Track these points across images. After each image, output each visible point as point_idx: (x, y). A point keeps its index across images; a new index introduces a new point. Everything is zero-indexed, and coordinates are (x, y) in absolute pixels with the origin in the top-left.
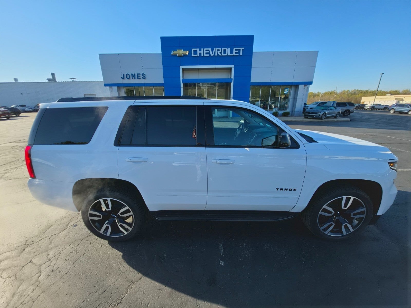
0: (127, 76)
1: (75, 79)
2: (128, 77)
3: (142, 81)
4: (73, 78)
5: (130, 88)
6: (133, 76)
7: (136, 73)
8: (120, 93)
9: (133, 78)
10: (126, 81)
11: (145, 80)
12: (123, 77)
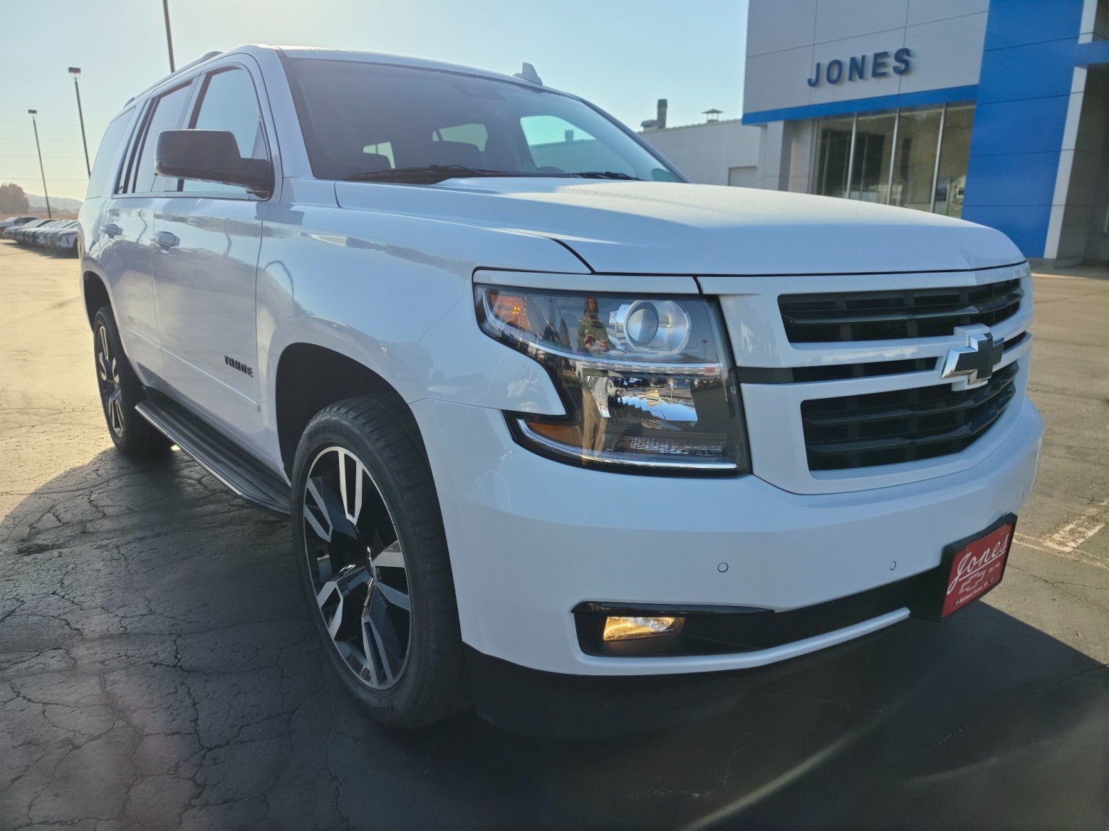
0: (833, 72)
1: (718, 112)
2: (835, 75)
3: (891, 86)
4: (713, 111)
5: (838, 124)
6: (857, 68)
7: (868, 51)
8: (794, 145)
9: (857, 77)
10: (827, 94)
11: (904, 78)
12: (814, 77)
